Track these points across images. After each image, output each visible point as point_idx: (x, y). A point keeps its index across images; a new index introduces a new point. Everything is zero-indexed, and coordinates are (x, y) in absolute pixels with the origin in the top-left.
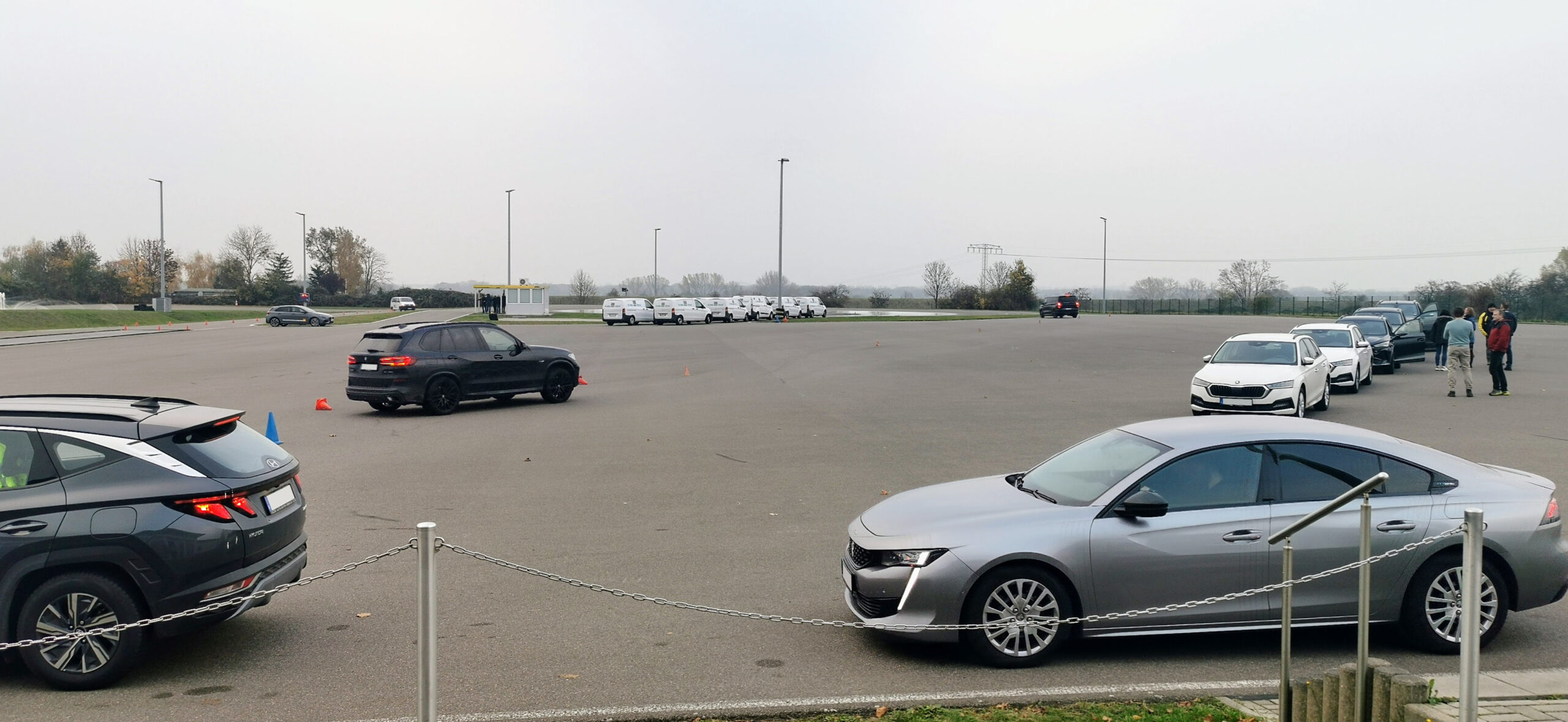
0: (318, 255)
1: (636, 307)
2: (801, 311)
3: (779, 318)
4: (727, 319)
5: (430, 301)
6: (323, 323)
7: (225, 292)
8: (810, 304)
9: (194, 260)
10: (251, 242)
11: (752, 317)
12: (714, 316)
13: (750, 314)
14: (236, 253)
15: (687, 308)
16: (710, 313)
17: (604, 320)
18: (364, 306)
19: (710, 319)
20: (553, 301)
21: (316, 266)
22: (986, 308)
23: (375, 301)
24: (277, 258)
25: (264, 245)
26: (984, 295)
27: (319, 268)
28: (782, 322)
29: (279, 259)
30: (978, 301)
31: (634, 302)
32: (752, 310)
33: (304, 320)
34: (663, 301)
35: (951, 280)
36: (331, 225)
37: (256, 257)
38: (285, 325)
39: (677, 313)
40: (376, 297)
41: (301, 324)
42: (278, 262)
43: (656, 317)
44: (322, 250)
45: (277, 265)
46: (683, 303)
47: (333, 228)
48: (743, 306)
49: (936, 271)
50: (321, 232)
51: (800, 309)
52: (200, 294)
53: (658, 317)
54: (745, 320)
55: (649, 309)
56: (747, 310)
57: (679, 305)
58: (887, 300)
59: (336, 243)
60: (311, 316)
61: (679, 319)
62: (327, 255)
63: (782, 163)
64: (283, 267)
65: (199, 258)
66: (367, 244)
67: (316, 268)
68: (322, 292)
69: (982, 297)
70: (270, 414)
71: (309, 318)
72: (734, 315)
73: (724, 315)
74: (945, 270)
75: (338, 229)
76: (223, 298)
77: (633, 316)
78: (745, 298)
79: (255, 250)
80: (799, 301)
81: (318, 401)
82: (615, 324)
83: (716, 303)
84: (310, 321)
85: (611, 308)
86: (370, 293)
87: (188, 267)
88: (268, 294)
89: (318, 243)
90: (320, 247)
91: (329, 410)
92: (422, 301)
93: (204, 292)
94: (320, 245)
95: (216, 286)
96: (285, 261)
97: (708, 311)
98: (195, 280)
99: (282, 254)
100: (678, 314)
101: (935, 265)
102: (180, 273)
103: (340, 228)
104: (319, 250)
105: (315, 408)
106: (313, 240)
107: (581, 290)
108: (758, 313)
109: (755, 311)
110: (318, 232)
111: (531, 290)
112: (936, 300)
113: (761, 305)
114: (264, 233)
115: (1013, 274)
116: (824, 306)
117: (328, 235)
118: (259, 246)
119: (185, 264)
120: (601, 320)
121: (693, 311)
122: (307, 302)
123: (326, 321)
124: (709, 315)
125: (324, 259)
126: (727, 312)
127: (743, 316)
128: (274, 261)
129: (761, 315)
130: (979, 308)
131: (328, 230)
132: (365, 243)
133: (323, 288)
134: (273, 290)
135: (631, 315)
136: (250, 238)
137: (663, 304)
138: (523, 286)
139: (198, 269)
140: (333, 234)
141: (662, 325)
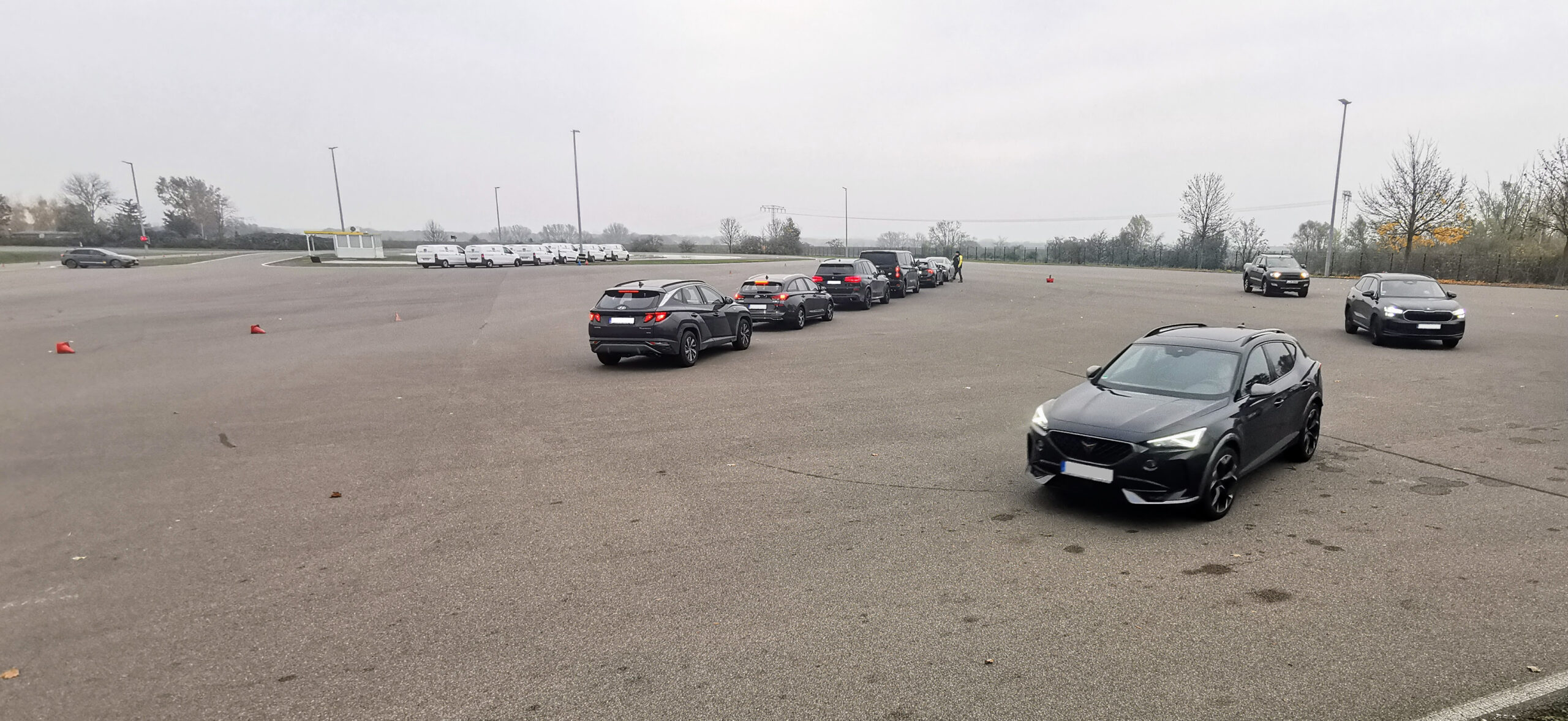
0: (171, 202)
1: (450, 253)
2: (605, 256)
3: (581, 262)
4: (536, 262)
5: (286, 244)
6: (128, 265)
7: (68, 235)
8: (614, 250)
9: (37, 205)
10: (90, 188)
11: (561, 261)
12: (522, 260)
13: (557, 258)
14: (75, 200)
15: (496, 253)
16: (519, 258)
17: (418, 263)
19: (519, 263)
20: (386, 245)
21: (169, 211)
22: (766, 253)
23: (229, 243)
24: (126, 203)
25: (103, 191)
26: (765, 243)
27: (172, 213)
29: (128, 204)
30: (760, 248)
31: (446, 248)
32: (559, 255)
33: (105, 262)
34: (473, 248)
35: (740, 232)
36: (182, 175)
37: (96, 203)
38: (85, 266)
39: (486, 258)
40: (230, 240)
41: (104, 266)
42: (127, 208)
43: (468, 261)
44: (175, 198)
45: (127, 210)
46: (491, 250)
47: (184, 178)
48: (550, 252)
49: (728, 224)
50: (171, 180)
51: (605, 254)
52: (42, 236)
53: (469, 261)
54: (553, 264)
55: (462, 254)
56: (555, 255)
57: (488, 251)
58: (693, 246)
59: (187, 191)
60: (111, 259)
61: (489, 263)
62: (181, 202)
63: (574, 133)
64: (134, 212)
65: (42, 203)
66: (221, 193)
67: (169, 213)
69: (763, 245)
71: (109, 261)
72: (541, 259)
73: (532, 260)
74: (735, 224)
75: (190, 179)
76: (66, 239)
77: (446, 260)
78: (552, 245)
79: (95, 196)
80: (604, 248)
82: (430, 267)
83: (524, 250)
84: (111, 263)
85: (427, 253)
86: (224, 236)
87: (32, 211)
89: (170, 191)
90: (172, 195)
92: (277, 244)
93: (46, 235)
94: (173, 193)
95: (60, 229)
96: (135, 207)
97: (516, 256)
98: (41, 224)
99: (131, 200)
100: (488, 259)
101: (728, 221)
102: (24, 217)
103: (191, 178)
104: (172, 197)
106: (165, 188)
108: (565, 257)
109: (563, 255)
110: (168, 180)
111: (360, 237)
112: (730, 247)
113: (568, 251)
114: (102, 179)
115: (785, 228)
116: (626, 251)
117: (178, 184)
118: (99, 192)
119: (28, 208)
120: (416, 263)
121: (502, 256)
122: (147, 244)
123: (130, 263)
124: (517, 260)
125: (177, 205)
126: (534, 257)
127: (551, 260)
128: (124, 207)
129: (568, 259)
130: (762, 253)
131: (178, 180)
132: (220, 191)
135: (443, 259)
136: (88, 185)
137: (473, 250)
138: (354, 233)
139: (42, 213)
140: (185, 183)
141: (474, 267)
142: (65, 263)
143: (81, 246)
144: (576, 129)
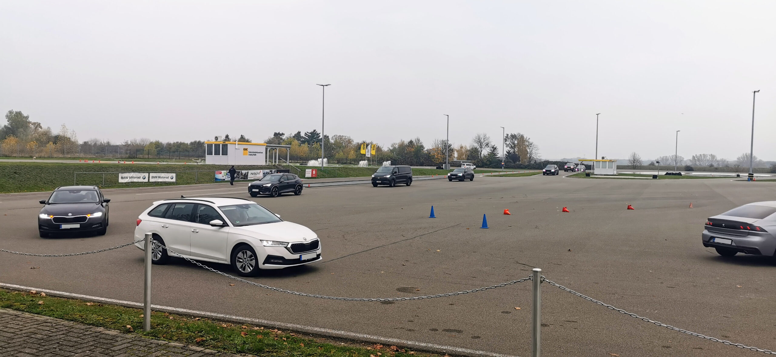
0: (509, 145)
9: (460, 148)
10: (482, 140)
14: (476, 145)
18: (528, 169)
21: (508, 150)
24: (492, 147)
25: (487, 141)
27: (509, 151)
28: (751, 181)
29: (493, 147)
36: (515, 132)
37: (484, 147)
40: (533, 165)
42: (492, 149)
44: (511, 144)
45: (492, 150)
47: (516, 134)
50: (511, 135)
52: (462, 162)
59: (517, 140)
62: (513, 146)
63: (754, 93)
64: (494, 151)
65: (462, 147)
66: (530, 141)
67: (508, 151)
68: (510, 162)
70: (484, 215)
75: (518, 134)
79: (483, 144)
81: (505, 210)
86: (531, 162)
87: (457, 151)
88: (488, 163)
89: (509, 140)
90: (510, 142)
91: (509, 214)
94: (510, 141)
95: (468, 159)
96: (495, 148)
98: (459, 157)
99: (494, 145)
102: (454, 154)
103: (519, 133)
104: (509, 143)
105: (503, 213)
106: (507, 139)
107: (634, 162)
110: (509, 135)
111: (607, 162)
114: (487, 136)
117: (514, 137)
118: (485, 142)
119: (456, 150)
122: (504, 166)
125: (512, 147)
128: (491, 148)
131: (513, 134)
133: (511, 160)
134: (490, 161)
136: (482, 138)
138: (603, 160)
139: (461, 152)
140: (516, 136)
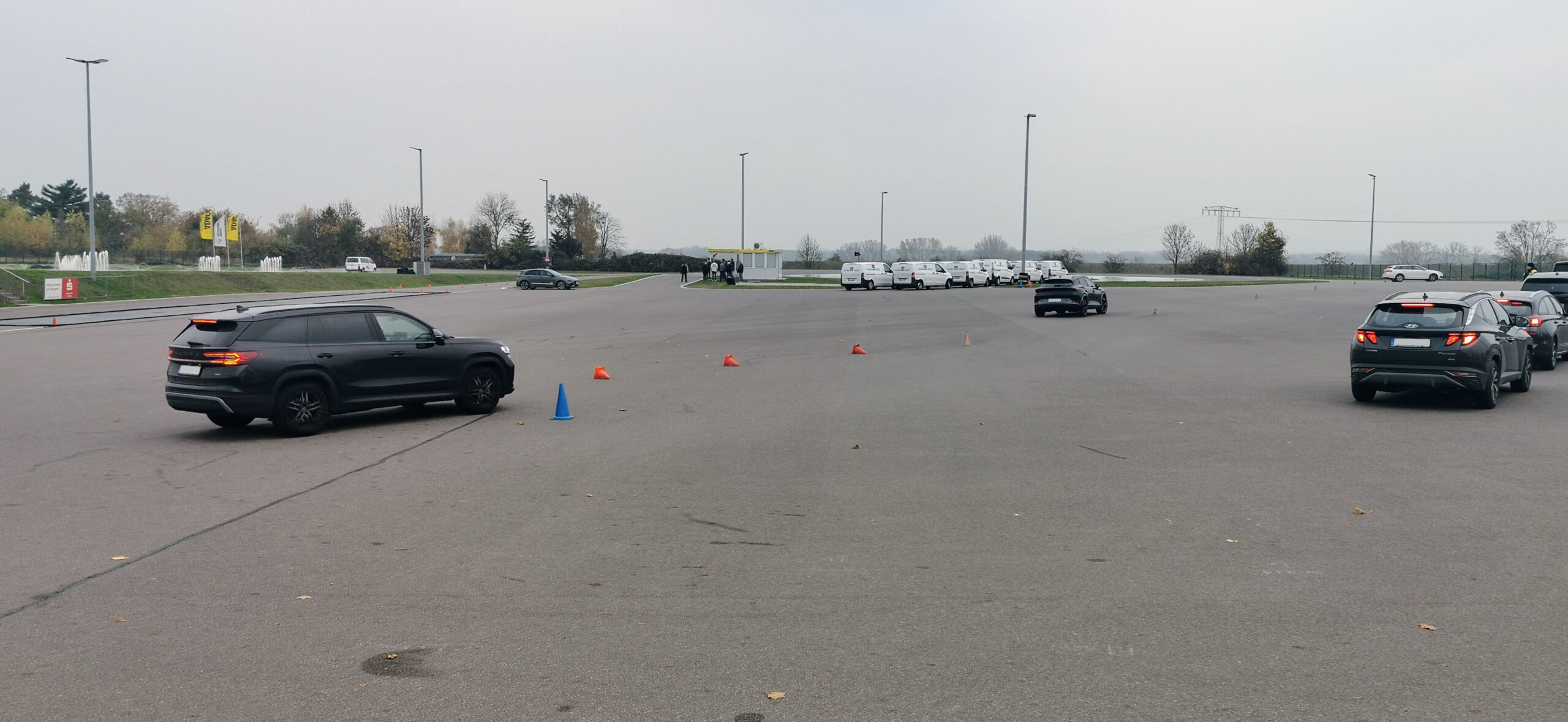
0: (557, 221)
1: (875, 271)
2: (1042, 276)
3: (1023, 283)
4: (968, 283)
5: (662, 266)
6: (569, 286)
7: (474, 257)
8: (1052, 269)
9: (447, 226)
10: (498, 209)
11: (993, 282)
12: (955, 280)
13: (991, 279)
14: (486, 220)
15: (925, 271)
16: (951, 278)
17: (843, 285)
18: (600, 270)
19: (950, 284)
20: (787, 266)
21: (556, 231)
22: (1230, 274)
23: (610, 265)
24: (521, 223)
25: (509, 211)
26: (1229, 259)
27: (558, 233)
28: (1025, 287)
29: (522, 225)
30: (1222, 266)
31: (873, 266)
32: (993, 274)
33: (552, 284)
34: (903, 266)
35: (1192, 244)
36: (569, 192)
37: (502, 223)
38: (534, 288)
39: (917, 278)
40: (611, 262)
41: (548, 287)
42: (521, 228)
43: (895, 282)
44: (561, 216)
45: (520, 231)
46: (923, 267)
47: (570, 195)
48: (985, 271)
49: (1176, 234)
50: (560, 199)
51: (1042, 274)
52: (453, 258)
53: (897, 281)
54: (985, 285)
55: (888, 273)
56: (988, 275)
57: (919, 269)
58: (1123, 264)
59: (573, 209)
60: (558, 280)
61: (919, 284)
62: (565, 221)
63: (1028, 119)
64: (526, 233)
65: (452, 224)
66: (601, 210)
67: (555, 233)
68: (562, 256)
69: (1226, 262)
70: (561, 386)
71: (556, 282)
72: (974, 280)
73: (964, 280)
74: (1186, 233)
75: (575, 195)
76: (473, 262)
77: (872, 281)
78: (986, 262)
79: (501, 216)
80: (1040, 265)
81: (596, 369)
82: (853, 289)
83: (956, 267)
84: (557, 284)
85: (852, 272)
86: (606, 256)
87: (442, 233)
88: (513, 258)
89: (557, 209)
90: (558, 213)
91: (608, 379)
92: (654, 265)
93: (456, 257)
94: (559, 211)
95: (467, 251)
96: (527, 227)
97: (948, 275)
98: (447, 247)
99: (525, 220)
100: (918, 279)
101: (1175, 227)
102: (435, 239)
103: (577, 194)
104: (557, 216)
105: (593, 377)
106: (553, 206)
107: (807, 255)
108: (999, 277)
109: (996, 275)
110: (557, 198)
111: (766, 255)
112: (1175, 265)
113: (1001, 269)
114: (509, 199)
115: (1262, 237)
116: (1066, 270)
117: (566, 201)
118: (505, 212)
119: (439, 230)
120: (840, 285)
121: (934, 276)
122: (549, 266)
123: (572, 284)
124: (950, 280)
125: (562, 224)
126: (967, 277)
127: (984, 281)
128: (518, 227)
129: (1002, 280)
130: (1223, 273)
131: (566, 197)
132: (600, 208)
133: (563, 252)
134: (517, 255)
135: (869, 279)
136: (497, 205)
137: (903, 268)
138: (758, 250)
139: (451, 234)
140: (571, 200)
141: (900, 289)
142: (519, 285)
143: (485, 268)
144: (1031, 113)
